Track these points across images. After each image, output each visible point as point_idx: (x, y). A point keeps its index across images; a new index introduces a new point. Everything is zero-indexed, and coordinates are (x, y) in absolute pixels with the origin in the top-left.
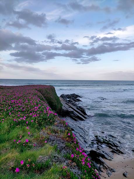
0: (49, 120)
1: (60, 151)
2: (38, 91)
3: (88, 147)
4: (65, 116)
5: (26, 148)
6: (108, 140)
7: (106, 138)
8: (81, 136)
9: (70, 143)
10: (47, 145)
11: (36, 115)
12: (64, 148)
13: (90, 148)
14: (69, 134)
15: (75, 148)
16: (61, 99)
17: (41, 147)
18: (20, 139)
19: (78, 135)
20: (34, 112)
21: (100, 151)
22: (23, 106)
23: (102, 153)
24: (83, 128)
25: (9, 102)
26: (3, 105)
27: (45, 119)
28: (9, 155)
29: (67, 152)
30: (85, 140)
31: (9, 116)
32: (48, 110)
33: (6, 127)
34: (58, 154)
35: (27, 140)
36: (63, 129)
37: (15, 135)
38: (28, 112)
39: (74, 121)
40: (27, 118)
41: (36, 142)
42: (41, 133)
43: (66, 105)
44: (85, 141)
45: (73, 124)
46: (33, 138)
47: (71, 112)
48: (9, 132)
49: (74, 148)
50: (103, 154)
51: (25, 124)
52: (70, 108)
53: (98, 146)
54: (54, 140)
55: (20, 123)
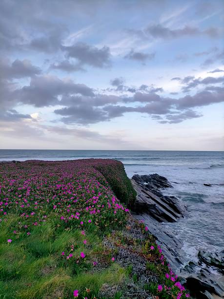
0: (117, 221)
1: (138, 278)
2: (97, 169)
3: (182, 271)
4: (142, 214)
5: (81, 267)
6: (220, 260)
7: (217, 255)
8: (169, 250)
9: (154, 264)
10: (116, 265)
11: (96, 211)
12: (145, 271)
13: (187, 273)
14: (152, 248)
15: (164, 273)
16: (133, 183)
17: (106, 268)
18: (72, 252)
19: (164, 247)
20: (91, 205)
21: (207, 280)
22: (74, 194)
23: (209, 283)
24: (173, 235)
25: (53, 188)
26: (44, 192)
27: (111, 219)
28: (56, 279)
29: (150, 280)
30: (178, 257)
31: (54, 211)
32: (114, 203)
33: (49, 230)
34: (135, 283)
35: (82, 254)
36: (141, 237)
37: (64, 244)
38: (82, 204)
39: (157, 222)
40: (81, 216)
41: (98, 258)
42: (105, 243)
43: (142, 193)
44: (177, 259)
45: (155, 227)
46: (92, 251)
47: (152, 205)
48: (54, 238)
49: (160, 273)
50: (212, 285)
51: (79, 226)
52: (150, 199)
53: (201, 271)
54: (127, 257)
55: (70, 223)
